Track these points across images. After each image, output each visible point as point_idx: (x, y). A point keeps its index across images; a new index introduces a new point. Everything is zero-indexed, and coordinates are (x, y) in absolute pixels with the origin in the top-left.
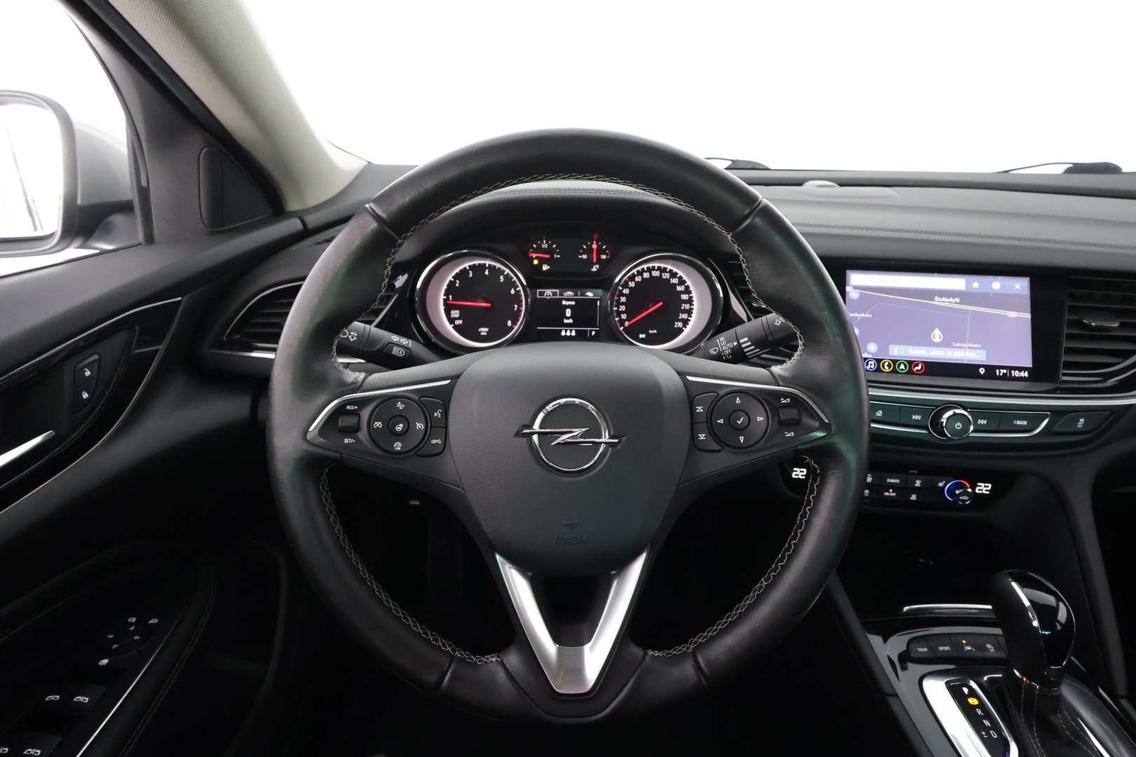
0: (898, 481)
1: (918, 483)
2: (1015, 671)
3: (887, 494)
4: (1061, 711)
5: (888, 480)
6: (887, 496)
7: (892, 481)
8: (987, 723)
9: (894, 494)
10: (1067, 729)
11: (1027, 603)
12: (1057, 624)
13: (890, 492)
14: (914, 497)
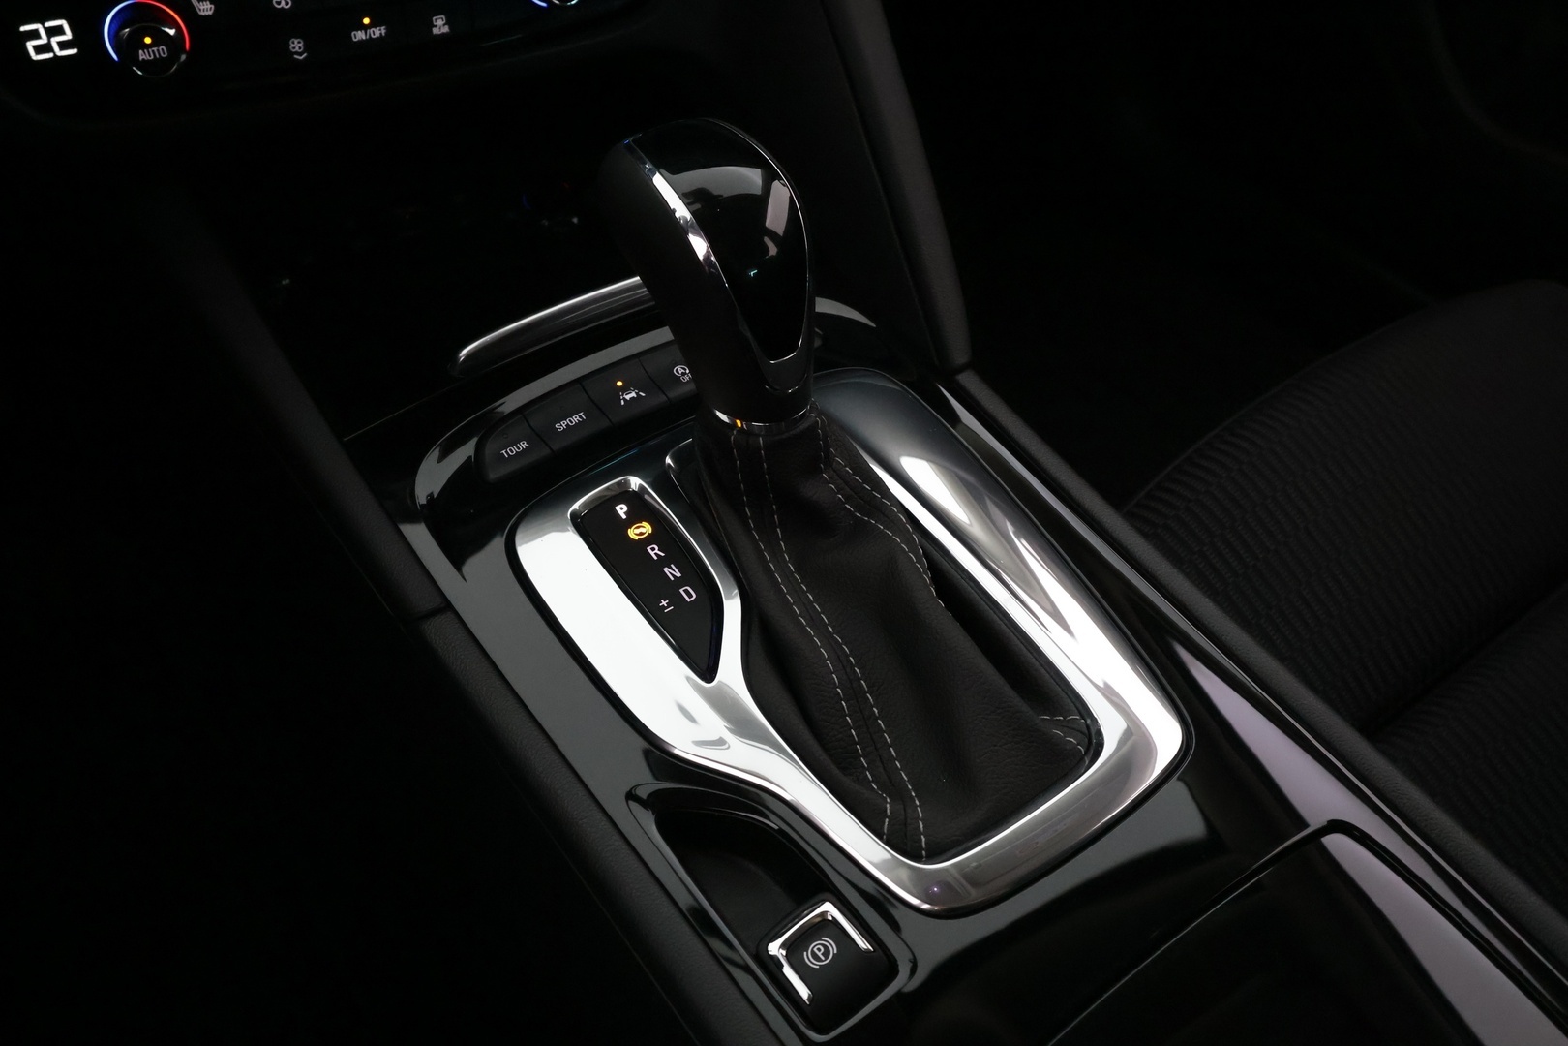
2: (719, 414)
3: (360, 35)
4: (829, 460)
6: (361, 41)
8: (672, 572)
9: (378, 32)
10: (848, 499)
11: (682, 211)
12: (766, 240)
13: (365, 28)
14: (440, 26)
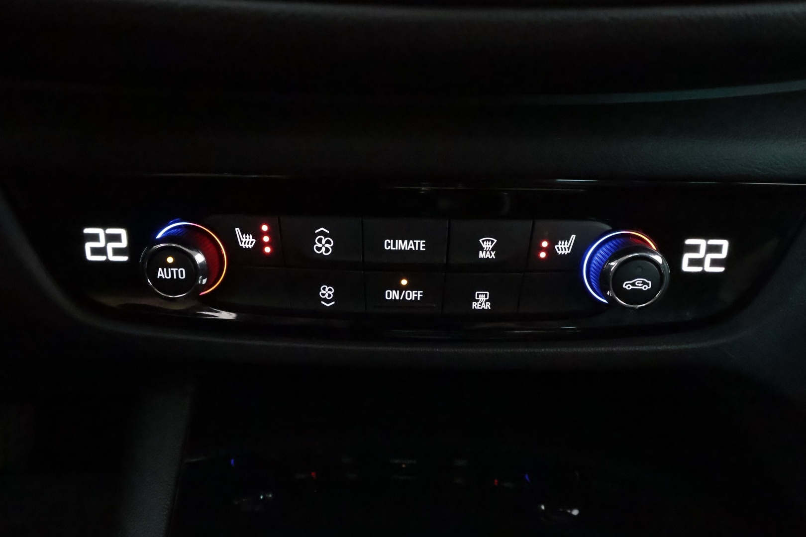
0: (420, 245)
1: (487, 249)
3: (394, 295)
5: (389, 245)
7: (402, 245)
9: (414, 295)
13: (401, 289)
14: (482, 301)
